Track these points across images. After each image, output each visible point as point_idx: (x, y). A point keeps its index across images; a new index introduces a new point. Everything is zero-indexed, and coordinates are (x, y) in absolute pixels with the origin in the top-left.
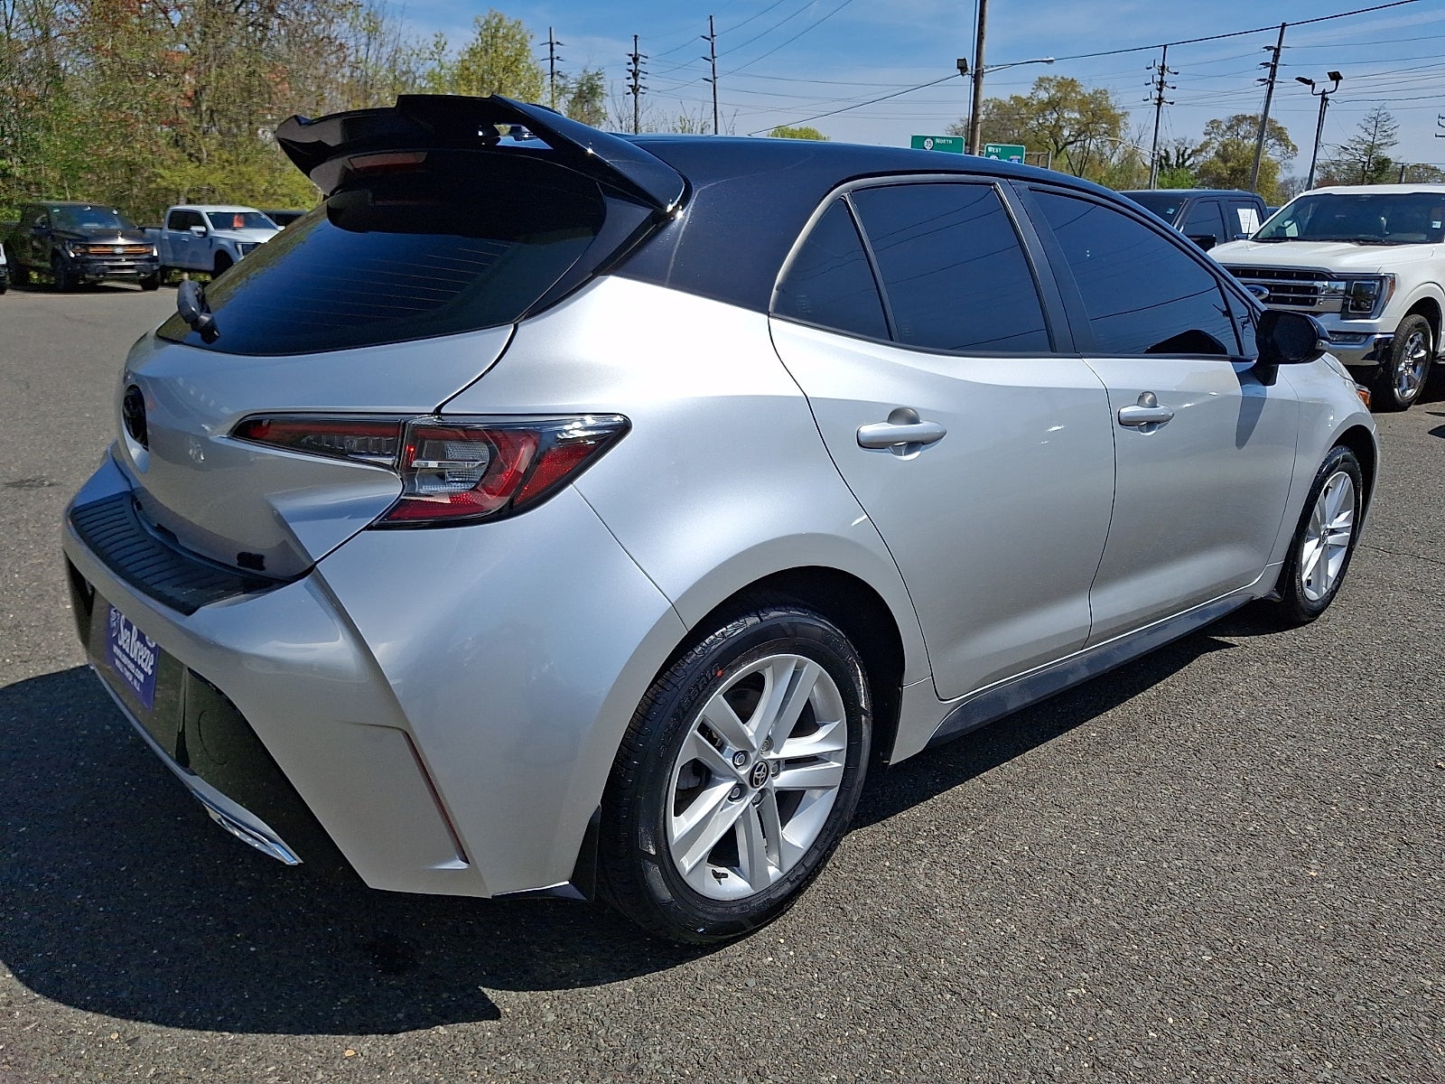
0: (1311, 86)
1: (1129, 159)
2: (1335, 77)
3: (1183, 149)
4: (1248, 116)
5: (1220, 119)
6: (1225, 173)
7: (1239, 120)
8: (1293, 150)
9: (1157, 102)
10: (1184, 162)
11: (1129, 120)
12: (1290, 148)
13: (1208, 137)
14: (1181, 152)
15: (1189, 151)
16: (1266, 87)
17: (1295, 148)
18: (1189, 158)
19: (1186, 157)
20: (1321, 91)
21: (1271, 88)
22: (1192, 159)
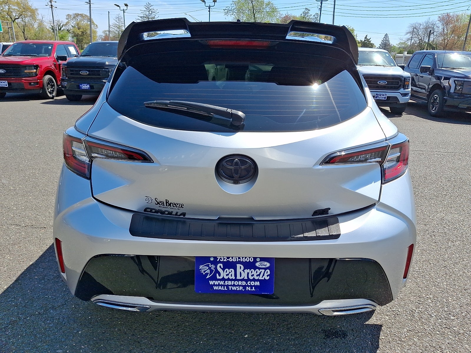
0: (119, 7)
1: (41, 25)
2: (126, 5)
3: (59, 24)
4: (79, 14)
5: (70, 14)
6: (80, 33)
7: (76, 15)
8: (96, 26)
9: (51, 6)
10: (61, 28)
11: (38, 12)
12: (95, 25)
13: (68, 20)
14: (59, 25)
15: (61, 25)
16: (89, 5)
17: (97, 26)
18: (62, 27)
19: (61, 27)
20: (123, 9)
21: (90, 5)
22: (63, 27)
